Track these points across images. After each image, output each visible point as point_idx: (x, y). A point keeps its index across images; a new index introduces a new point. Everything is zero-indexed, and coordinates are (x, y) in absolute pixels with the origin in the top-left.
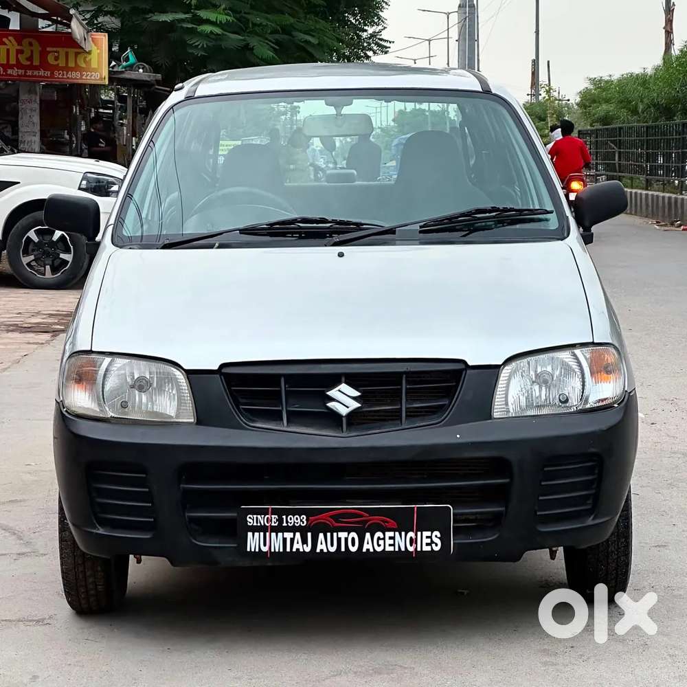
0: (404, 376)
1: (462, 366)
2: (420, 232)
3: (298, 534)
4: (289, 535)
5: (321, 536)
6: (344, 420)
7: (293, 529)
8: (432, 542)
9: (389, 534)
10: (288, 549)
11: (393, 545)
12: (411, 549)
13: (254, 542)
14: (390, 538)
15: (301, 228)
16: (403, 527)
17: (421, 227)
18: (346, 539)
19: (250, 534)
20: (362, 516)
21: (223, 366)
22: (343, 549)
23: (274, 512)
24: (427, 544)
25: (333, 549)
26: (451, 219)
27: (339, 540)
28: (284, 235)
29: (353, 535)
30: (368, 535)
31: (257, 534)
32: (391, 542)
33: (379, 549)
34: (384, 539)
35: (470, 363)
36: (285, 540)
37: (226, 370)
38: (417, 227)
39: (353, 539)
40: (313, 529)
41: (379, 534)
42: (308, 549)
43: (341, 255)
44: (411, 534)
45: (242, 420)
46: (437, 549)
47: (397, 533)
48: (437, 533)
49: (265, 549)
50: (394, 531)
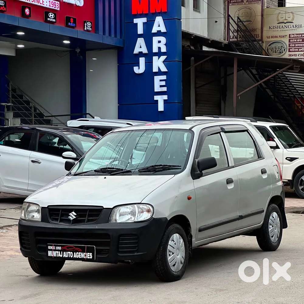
0: (88, 210)
1: (102, 208)
2: (139, 172)
3: (59, 252)
4: (57, 252)
5: (64, 252)
6: (72, 221)
7: (58, 250)
8: (90, 256)
9: (80, 253)
10: (57, 256)
11: (81, 256)
12: (85, 258)
13: (50, 254)
14: (80, 254)
15: (108, 170)
16: (83, 251)
17: (138, 170)
18: (70, 254)
19: (49, 251)
20: (74, 248)
21: (49, 206)
22: (69, 257)
23: (54, 245)
24: (89, 257)
25: (67, 256)
26: (147, 168)
27: (68, 254)
28: (105, 172)
29: (72, 253)
30: (75, 253)
31: (50, 251)
32: (80, 255)
33: (77, 257)
34: (78, 254)
35: (104, 207)
36: (56, 253)
37: (50, 207)
38: (137, 170)
39: (71, 254)
40: (63, 251)
41: (77, 253)
42: (61, 256)
43: (105, 178)
44: (85, 253)
45: (50, 220)
46: (91, 258)
47: (82, 253)
48: (91, 254)
49: (52, 256)
50: (81, 252)
